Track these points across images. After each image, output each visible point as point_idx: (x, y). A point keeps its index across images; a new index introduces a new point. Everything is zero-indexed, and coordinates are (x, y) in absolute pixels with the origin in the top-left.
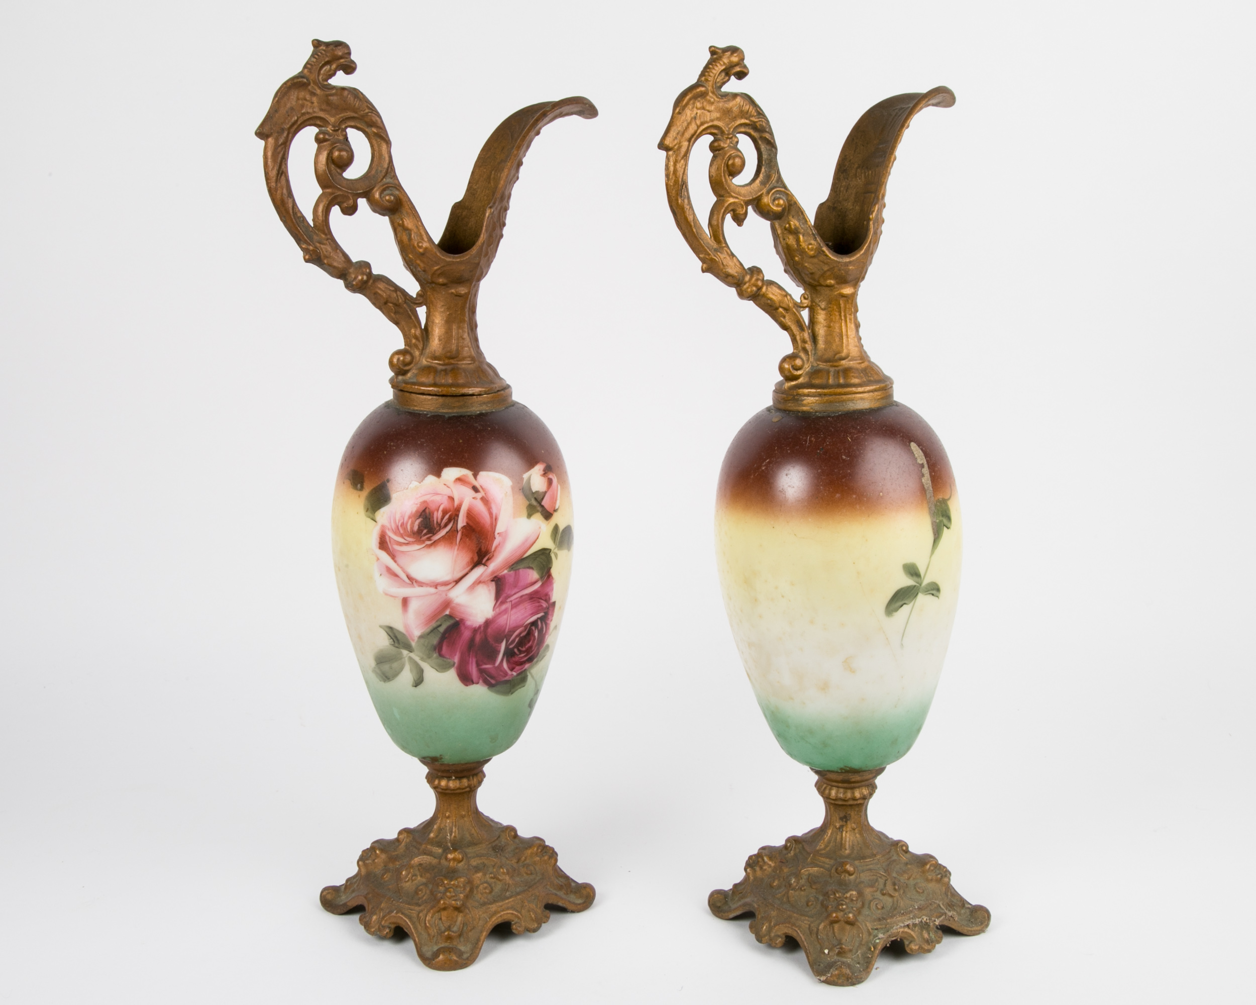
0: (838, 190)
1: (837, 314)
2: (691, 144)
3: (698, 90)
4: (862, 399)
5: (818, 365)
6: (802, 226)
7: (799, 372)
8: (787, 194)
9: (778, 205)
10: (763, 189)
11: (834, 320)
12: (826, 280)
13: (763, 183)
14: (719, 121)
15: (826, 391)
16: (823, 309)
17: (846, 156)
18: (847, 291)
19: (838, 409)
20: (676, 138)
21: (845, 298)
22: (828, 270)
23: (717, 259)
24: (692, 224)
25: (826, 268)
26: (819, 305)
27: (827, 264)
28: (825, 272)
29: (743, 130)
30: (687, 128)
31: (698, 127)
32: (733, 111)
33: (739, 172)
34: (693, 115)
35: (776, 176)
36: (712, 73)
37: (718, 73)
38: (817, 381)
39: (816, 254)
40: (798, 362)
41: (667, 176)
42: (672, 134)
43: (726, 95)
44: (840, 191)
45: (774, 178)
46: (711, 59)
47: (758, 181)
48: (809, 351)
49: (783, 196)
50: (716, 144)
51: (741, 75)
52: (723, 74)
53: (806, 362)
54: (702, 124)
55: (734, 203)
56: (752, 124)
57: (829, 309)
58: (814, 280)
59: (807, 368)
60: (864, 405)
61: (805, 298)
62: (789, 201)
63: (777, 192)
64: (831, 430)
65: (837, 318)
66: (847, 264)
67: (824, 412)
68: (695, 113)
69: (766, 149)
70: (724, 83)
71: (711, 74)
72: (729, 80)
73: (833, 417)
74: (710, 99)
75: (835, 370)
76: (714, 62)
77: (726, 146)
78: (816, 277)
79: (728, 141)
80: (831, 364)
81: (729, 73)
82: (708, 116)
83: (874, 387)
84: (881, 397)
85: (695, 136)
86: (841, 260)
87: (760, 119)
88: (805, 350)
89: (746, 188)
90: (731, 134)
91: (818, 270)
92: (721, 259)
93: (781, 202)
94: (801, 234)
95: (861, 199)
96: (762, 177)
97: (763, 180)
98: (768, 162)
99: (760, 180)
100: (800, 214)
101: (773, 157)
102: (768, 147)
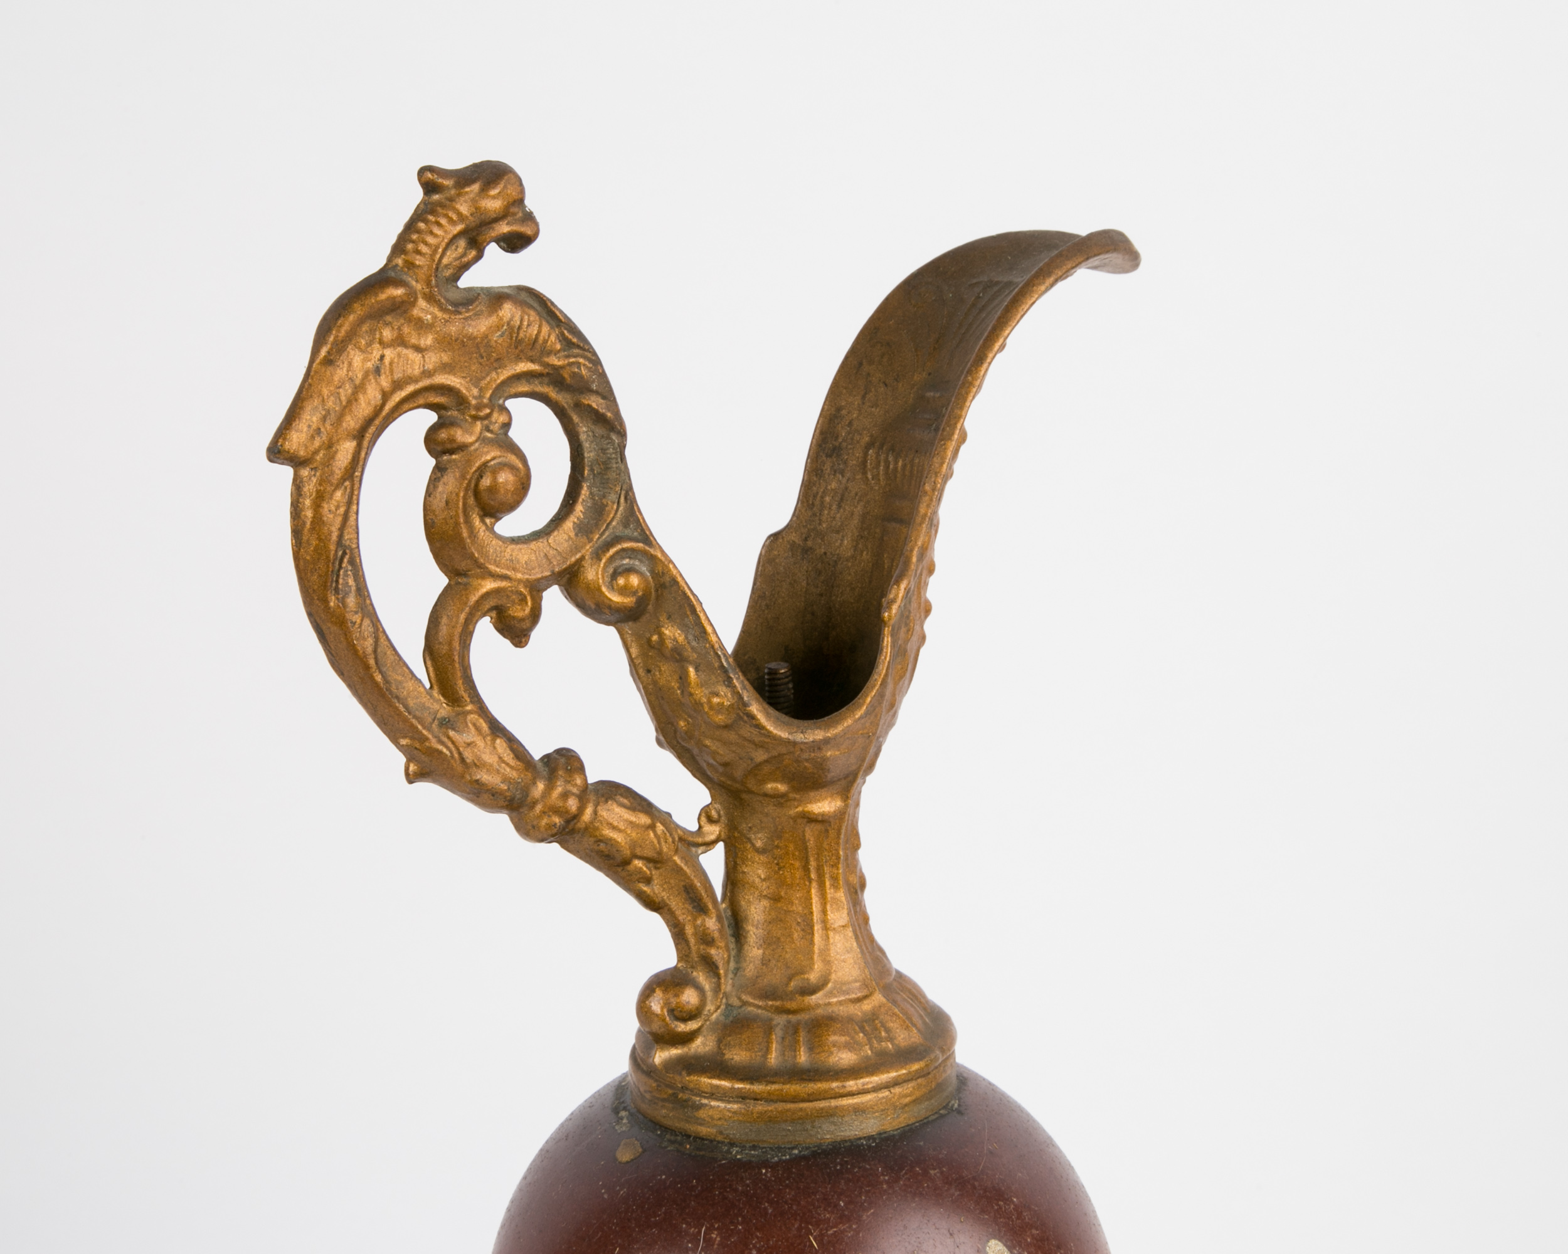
0: (817, 502)
1: (797, 864)
2: (365, 443)
3: (383, 296)
4: (858, 1110)
5: (745, 1003)
6: (694, 644)
7: (693, 1025)
8: (653, 558)
9: (624, 591)
10: (583, 547)
11: (789, 881)
12: (764, 781)
13: (583, 530)
14: (450, 372)
15: (758, 1088)
16: (761, 851)
17: (839, 409)
18: (824, 805)
19: (791, 1138)
20: (318, 431)
21: (819, 827)
22: (766, 761)
23: (445, 750)
24: (372, 662)
25: (760, 756)
26: (749, 840)
27: (762, 747)
28: (758, 766)
29: (524, 388)
30: (352, 400)
31: (386, 396)
32: (493, 343)
33: (512, 507)
34: (369, 365)
35: (621, 508)
36: (426, 244)
37: (443, 245)
38: (738, 1056)
39: (729, 722)
40: (690, 997)
41: (297, 532)
42: (310, 418)
43: (472, 297)
44: (822, 502)
45: (615, 514)
46: (423, 202)
47: (569, 525)
48: (721, 965)
49: (640, 561)
50: (443, 435)
51: (515, 243)
52: (462, 243)
53: (709, 994)
54: (397, 385)
55: (497, 591)
56: (548, 374)
57: (777, 852)
58: (734, 779)
59: (714, 1012)
60: (864, 1125)
61: (711, 820)
62: (658, 574)
63: (624, 554)
64: (765, 1209)
65: (798, 876)
66: (818, 746)
67: (754, 1147)
68: (378, 357)
69: (594, 436)
70: (466, 267)
71: (424, 249)
72: (479, 256)
73: (774, 1167)
74: (422, 315)
75: (789, 1022)
76: (433, 212)
77: (470, 439)
78: (739, 773)
79: (479, 426)
80: (778, 1003)
81: (480, 238)
82: (414, 363)
83: (893, 1074)
84: (913, 1098)
85: (377, 422)
86: (799, 737)
87: (572, 360)
88: (710, 966)
89: (533, 545)
90: (485, 406)
91: (740, 759)
92: (458, 749)
93: (635, 580)
94: (691, 663)
95: (876, 533)
96: (581, 511)
97: (584, 518)
98: (599, 470)
99: (576, 520)
100: (688, 613)
101: (613, 456)
102: (600, 431)
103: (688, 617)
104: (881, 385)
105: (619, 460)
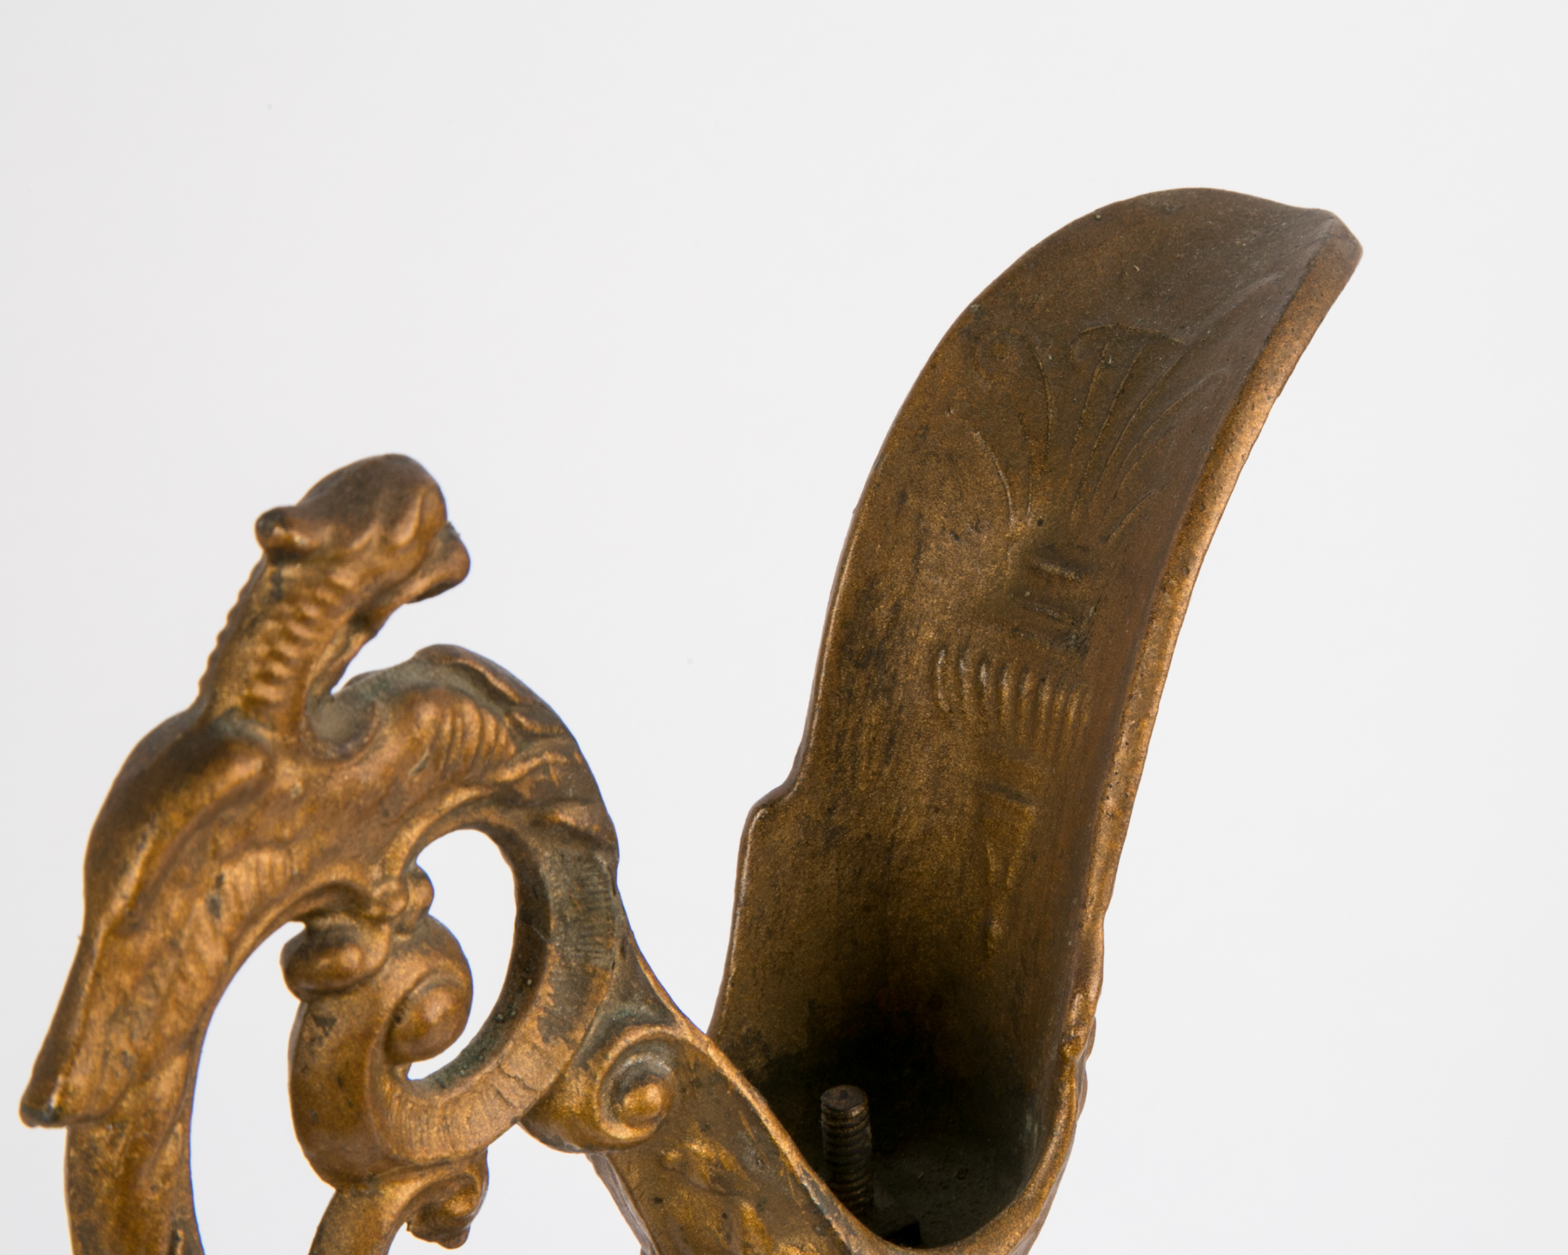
9: (635, 1117)
13: (559, 1026)
14: (334, 864)
32: (405, 786)
35: (617, 971)
44: (855, 747)
47: (531, 1025)
52: (345, 632)
63: (629, 1050)
69: (564, 862)
74: (286, 786)
76: (291, 597)
79: (385, 931)
82: (274, 869)
93: (653, 1094)
94: (747, 1199)
95: (964, 805)
96: (549, 995)
97: (555, 1006)
98: (574, 915)
99: (541, 1013)
100: (744, 1123)
101: (601, 887)
102: (573, 851)
103: (743, 1128)
104: (948, 536)
105: (611, 893)
